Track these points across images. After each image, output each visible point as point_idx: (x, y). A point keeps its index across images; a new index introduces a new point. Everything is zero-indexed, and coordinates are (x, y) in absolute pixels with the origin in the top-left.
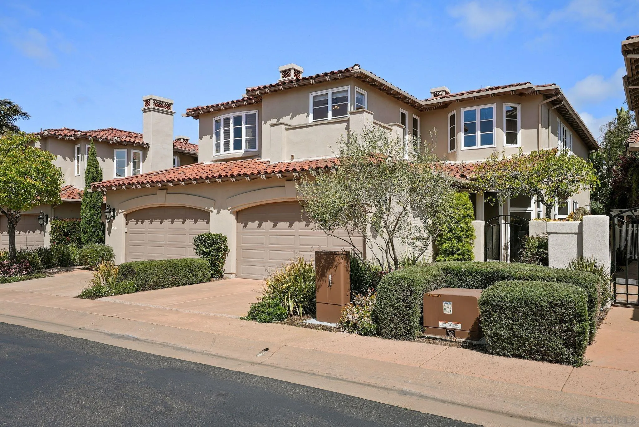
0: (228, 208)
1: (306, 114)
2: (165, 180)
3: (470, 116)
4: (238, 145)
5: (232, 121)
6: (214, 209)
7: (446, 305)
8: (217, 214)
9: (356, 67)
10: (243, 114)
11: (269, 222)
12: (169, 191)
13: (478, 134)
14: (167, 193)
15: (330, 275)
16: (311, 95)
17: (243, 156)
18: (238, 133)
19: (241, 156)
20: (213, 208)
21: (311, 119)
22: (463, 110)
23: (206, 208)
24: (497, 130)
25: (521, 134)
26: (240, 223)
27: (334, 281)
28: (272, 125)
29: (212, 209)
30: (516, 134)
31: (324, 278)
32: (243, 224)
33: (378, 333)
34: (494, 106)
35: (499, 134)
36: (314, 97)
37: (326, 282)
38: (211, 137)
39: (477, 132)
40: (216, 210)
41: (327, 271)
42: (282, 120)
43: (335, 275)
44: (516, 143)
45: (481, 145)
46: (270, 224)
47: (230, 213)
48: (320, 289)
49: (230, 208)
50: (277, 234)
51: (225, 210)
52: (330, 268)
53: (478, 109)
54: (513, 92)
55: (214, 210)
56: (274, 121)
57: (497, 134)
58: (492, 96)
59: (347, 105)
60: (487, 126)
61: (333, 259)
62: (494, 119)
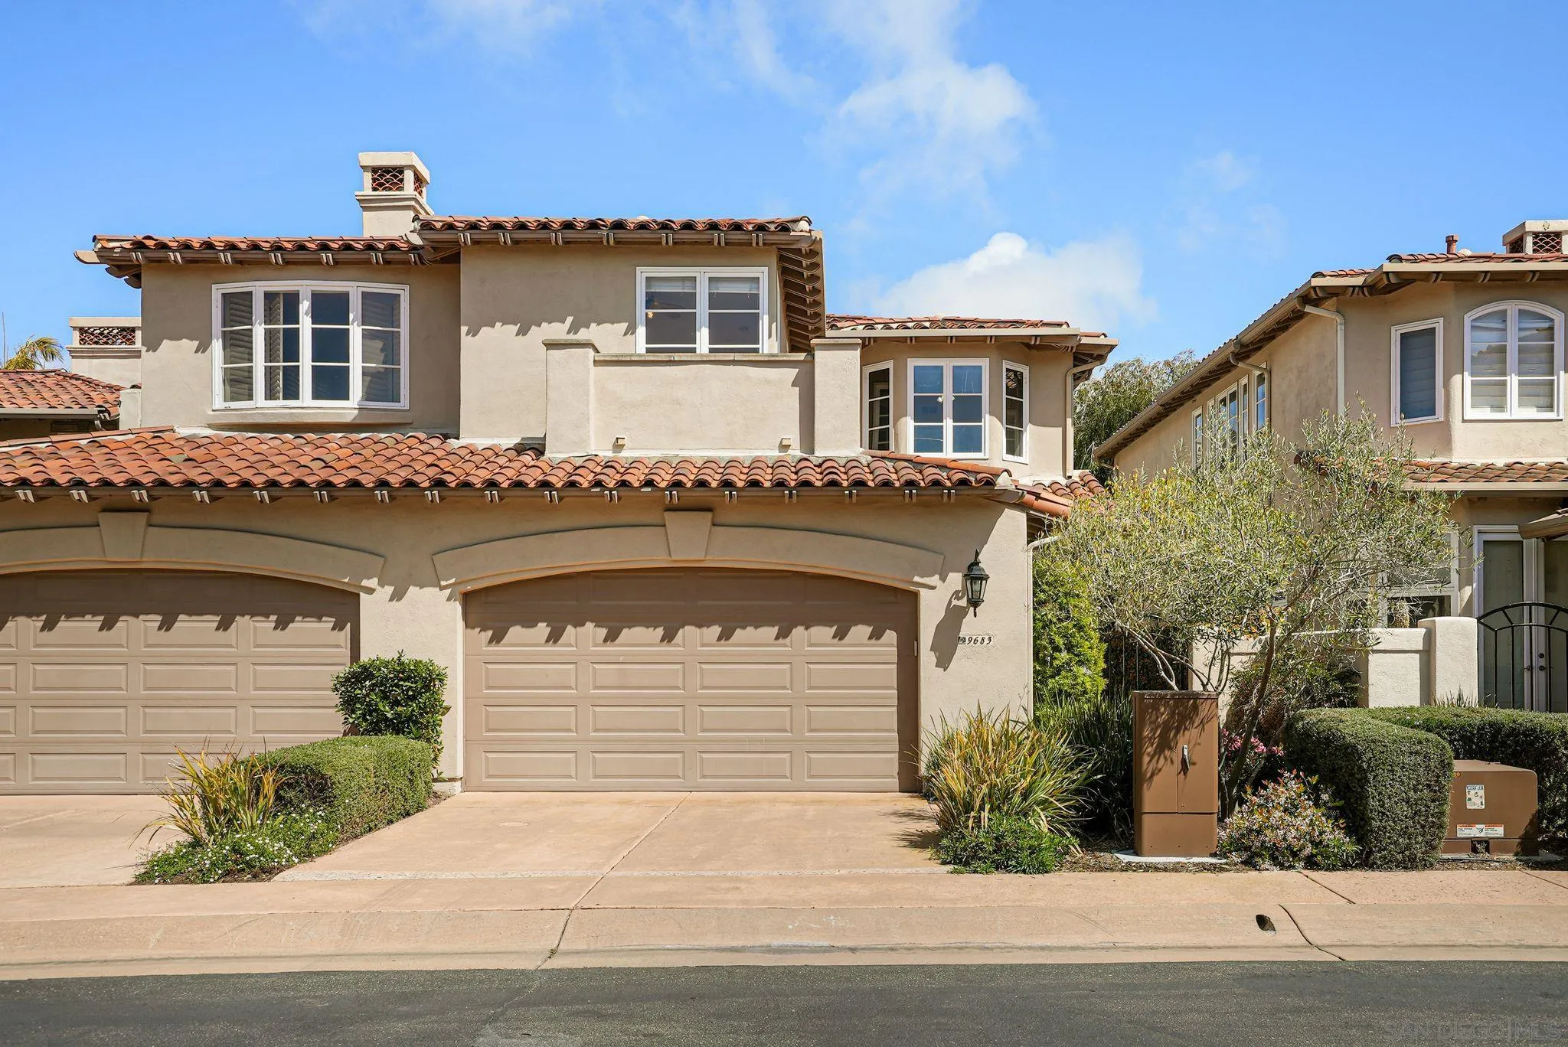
0: (443, 583)
1: (624, 326)
2: (118, 479)
3: (929, 380)
4: (331, 384)
5: (305, 306)
6: (382, 584)
7: (1472, 792)
8: (391, 600)
9: (804, 225)
10: (354, 289)
11: (589, 625)
12: (157, 518)
13: (948, 425)
14: (150, 525)
15: (1186, 746)
16: (643, 273)
17: (358, 421)
18: (331, 346)
19: (348, 420)
20: (375, 580)
21: (640, 342)
22: (912, 363)
23: (346, 580)
24: (990, 421)
25: (1030, 433)
26: (478, 629)
27: (1194, 759)
28: (550, 345)
29: (372, 583)
30: (1021, 432)
31: (1167, 753)
32: (490, 633)
33: (1364, 861)
34: (984, 363)
35: (993, 429)
36: (648, 279)
37: (1172, 762)
38: (204, 347)
39: (944, 421)
40: (389, 590)
41: (1176, 735)
42: (583, 335)
43: (1199, 744)
44: (1020, 455)
45: (955, 451)
46: (592, 632)
47: (449, 599)
48: (1156, 778)
49: (453, 581)
50: (621, 659)
51: (426, 590)
52: (1186, 729)
53: (948, 365)
54: (1039, 339)
55: (378, 588)
56: (558, 331)
57: (990, 430)
58: (991, 341)
59: (756, 318)
60: (968, 409)
61: (1195, 708)
62: (985, 394)
